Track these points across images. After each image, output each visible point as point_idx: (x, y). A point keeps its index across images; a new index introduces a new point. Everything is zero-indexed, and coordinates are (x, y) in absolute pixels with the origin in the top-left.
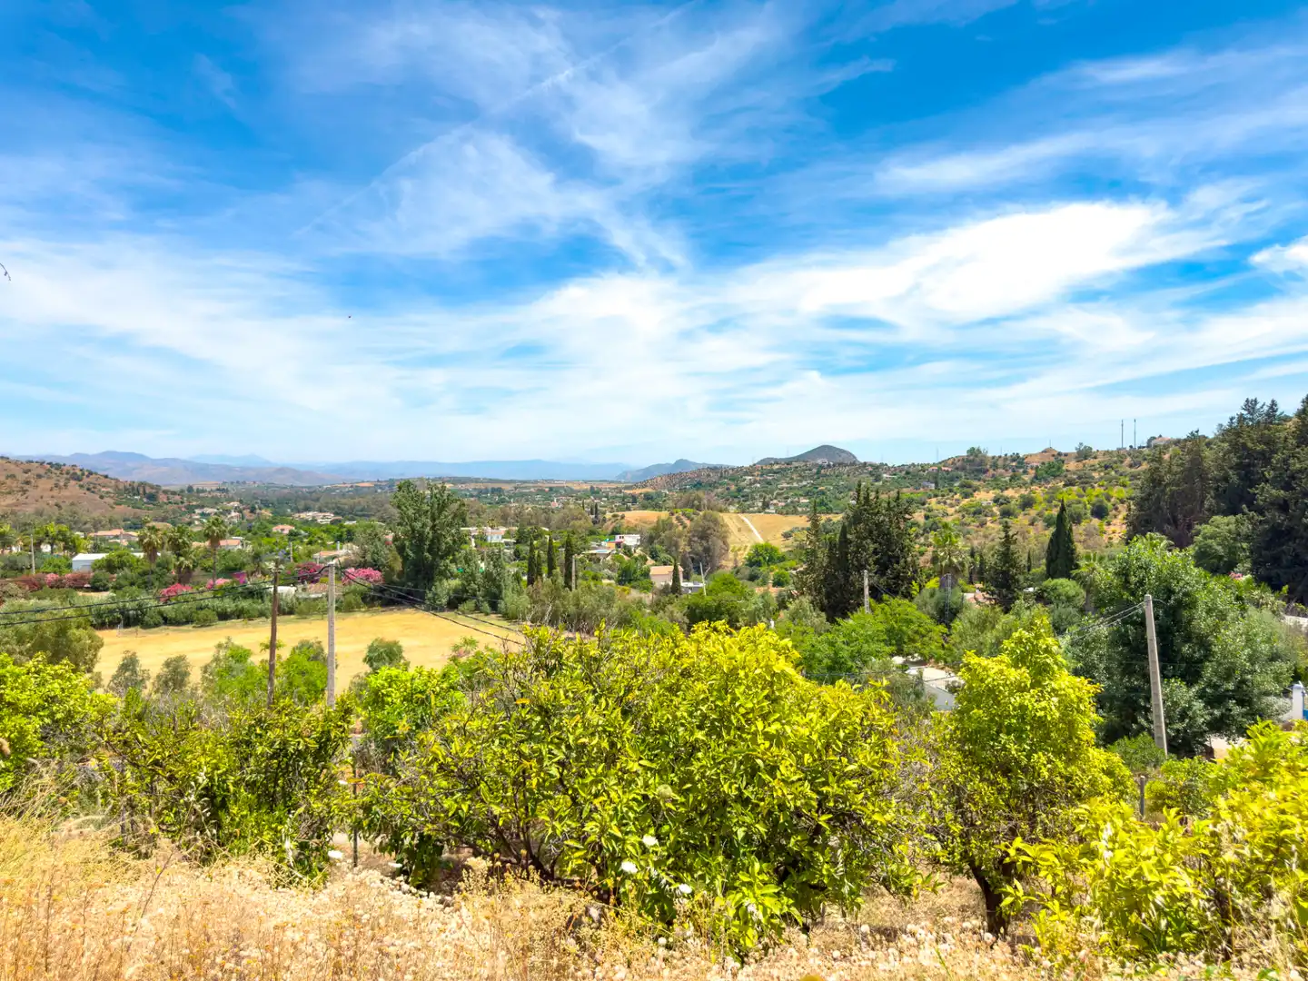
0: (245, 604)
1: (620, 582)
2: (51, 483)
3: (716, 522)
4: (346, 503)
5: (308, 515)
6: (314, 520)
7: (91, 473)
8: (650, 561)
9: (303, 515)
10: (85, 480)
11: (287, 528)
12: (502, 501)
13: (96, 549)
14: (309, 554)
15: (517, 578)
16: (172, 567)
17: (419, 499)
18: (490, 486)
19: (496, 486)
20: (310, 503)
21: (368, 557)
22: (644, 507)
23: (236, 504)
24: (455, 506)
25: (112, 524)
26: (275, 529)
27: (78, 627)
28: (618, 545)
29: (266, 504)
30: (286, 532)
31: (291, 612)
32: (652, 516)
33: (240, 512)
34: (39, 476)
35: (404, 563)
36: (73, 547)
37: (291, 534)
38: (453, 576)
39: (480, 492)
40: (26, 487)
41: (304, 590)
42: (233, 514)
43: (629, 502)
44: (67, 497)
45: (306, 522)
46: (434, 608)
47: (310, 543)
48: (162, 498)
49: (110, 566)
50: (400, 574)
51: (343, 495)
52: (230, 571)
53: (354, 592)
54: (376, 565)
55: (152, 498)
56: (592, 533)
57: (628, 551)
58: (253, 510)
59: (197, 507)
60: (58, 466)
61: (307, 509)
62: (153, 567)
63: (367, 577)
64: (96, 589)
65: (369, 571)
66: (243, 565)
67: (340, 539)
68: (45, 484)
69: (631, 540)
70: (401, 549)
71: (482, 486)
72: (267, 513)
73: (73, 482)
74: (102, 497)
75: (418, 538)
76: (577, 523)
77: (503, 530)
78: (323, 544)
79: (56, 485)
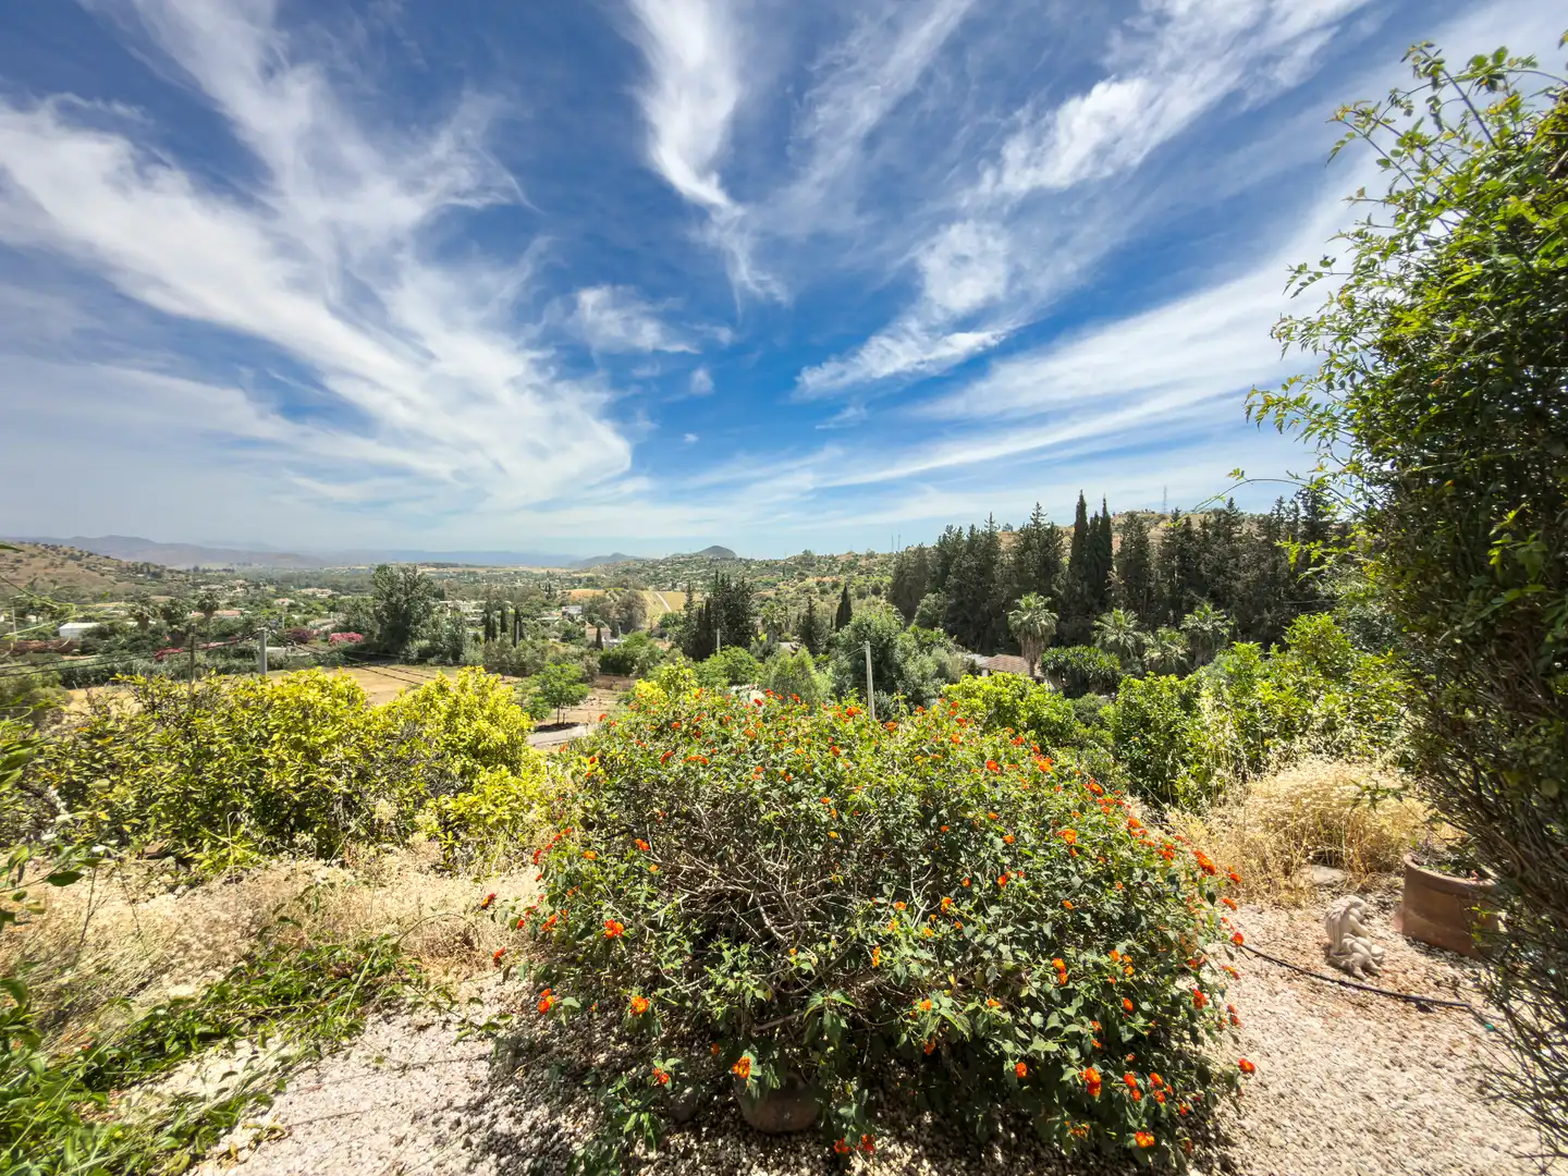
0: (236, 662)
1: (563, 640)
2: (47, 561)
3: (637, 597)
4: (344, 582)
5: (309, 591)
6: (314, 595)
7: (90, 554)
8: (588, 625)
9: (303, 591)
10: (84, 560)
11: (287, 601)
12: (478, 581)
13: (87, 619)
14: (305, 622)
15: (476, 638)
16: (164, 632)
17: (392, 580)
18: (467, 570)
19: (472, 570)
20: (313, 582)
21: (351, 624)
22: (587, 586)
23: (241, 582)
24: (424, 585)
25: (113, 597)
26: (276, 602)
27: (44, 686)
28: (564, 614)
29: (271, 582)
30: (287, 604)
31: (280, 667)
32: (590, 592)
33: (245, 588)
34: (33, 556)
35: (382, 629)
36: (60, 617)
37: (291, 606)
38: (423, 638)
39: (459, 574)
40: (17, 565)
41: (293, 650)
42: (239, 590)
43: (575, 582)
44: (64, 575)
45: (306, 596)
46: (408, 662)
47: (308, 613)
48: (167, 576)
49: (101, 634)
50: (379, 637)
51: (342, 575)
52: (224, 636)
53: (339, 651)
54: (358, 630)
55: (156, 576)
56: (545, 605)
57: (572, 619)
58: (257, 586)
59: (203, 584)
60: (54, 548)
61: (308, 586)
62: (145, 634)
63: (350, 639)
64: (83, 652)
65: (352, 634)
66: (236, 631)
67: (332, 609)
68: (38, 562)
69: (573, 610)
70: (380, 619)
71: (460, 570)
72: (271, 589)
73: (70, 562)
74: (103, 575)
75: (394, 609)
76: (533, 597)
77: (474, 603)
78: (319, 615)
79: (52, 564)
